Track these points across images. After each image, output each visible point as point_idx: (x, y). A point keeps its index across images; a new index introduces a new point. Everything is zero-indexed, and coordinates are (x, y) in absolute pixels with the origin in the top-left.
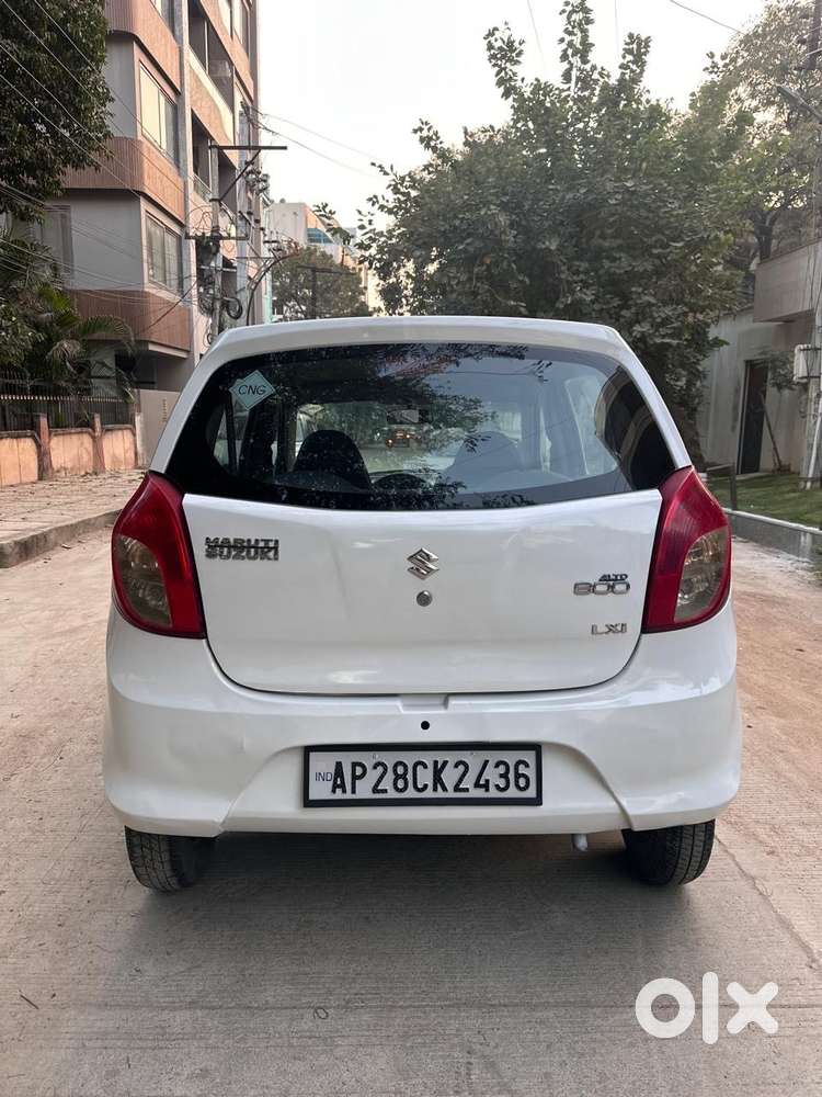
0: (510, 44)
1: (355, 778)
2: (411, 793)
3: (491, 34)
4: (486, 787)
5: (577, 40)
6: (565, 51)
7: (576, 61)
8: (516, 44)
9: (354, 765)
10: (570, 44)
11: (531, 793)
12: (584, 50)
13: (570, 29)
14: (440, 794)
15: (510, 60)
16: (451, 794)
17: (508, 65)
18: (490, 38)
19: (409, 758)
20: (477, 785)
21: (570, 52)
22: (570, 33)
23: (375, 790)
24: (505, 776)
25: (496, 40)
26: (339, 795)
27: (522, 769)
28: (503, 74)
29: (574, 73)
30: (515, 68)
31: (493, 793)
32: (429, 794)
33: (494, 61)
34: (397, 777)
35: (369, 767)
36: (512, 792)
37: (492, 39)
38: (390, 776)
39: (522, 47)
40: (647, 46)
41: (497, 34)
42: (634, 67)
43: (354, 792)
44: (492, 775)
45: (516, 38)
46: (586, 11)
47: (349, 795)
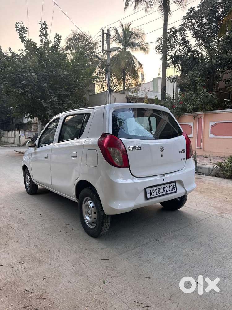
0: (23, 28)
1: (153, 193)
2: (161, 194)
3: (17, 23)
4: (170, 190)
5: (44, 32)
6: (41, 34)
7: (44, 37)
8: (25, 28)
9: (153, 190)
10: (42, 32)
11: (175, 190)
12: (46, 35)
13: (42, 28)
14: (165, 193)
15: (23, 32)
16: (166, 193)
17: (23, 33)
18: (17, 25)
19: (160, 187)
20: (169, 190)
21: (42, 34)
22: (42, 30)
23: (156, 194)
24: (172, 188)
25: (19, 26)
26: (151, 197)
27: (174, 186)
28: (21, 36)
29: (43, 40)
30: (25, 35)
31: (171, 191)
32: (163, 193)
33: (18, 31)
34: (159, 191)
35: (155, 190)
36: (173, 191)
37: (18, 25)
38: (158, 191)
39: (27, 29)
40: (60, 38)
41: (19, 24)
42: (57, 42)
43: (153, 195)
44: (171, 188)
45: (25, 26)
46: (46, 25)
47: (153, 196)
